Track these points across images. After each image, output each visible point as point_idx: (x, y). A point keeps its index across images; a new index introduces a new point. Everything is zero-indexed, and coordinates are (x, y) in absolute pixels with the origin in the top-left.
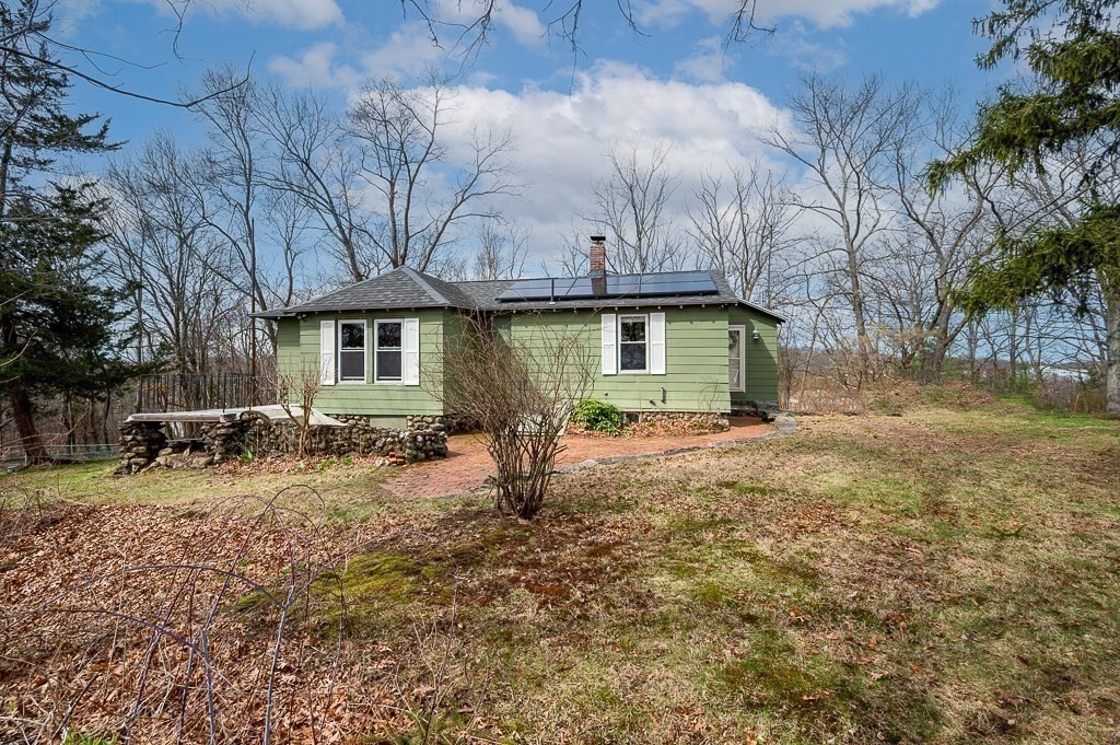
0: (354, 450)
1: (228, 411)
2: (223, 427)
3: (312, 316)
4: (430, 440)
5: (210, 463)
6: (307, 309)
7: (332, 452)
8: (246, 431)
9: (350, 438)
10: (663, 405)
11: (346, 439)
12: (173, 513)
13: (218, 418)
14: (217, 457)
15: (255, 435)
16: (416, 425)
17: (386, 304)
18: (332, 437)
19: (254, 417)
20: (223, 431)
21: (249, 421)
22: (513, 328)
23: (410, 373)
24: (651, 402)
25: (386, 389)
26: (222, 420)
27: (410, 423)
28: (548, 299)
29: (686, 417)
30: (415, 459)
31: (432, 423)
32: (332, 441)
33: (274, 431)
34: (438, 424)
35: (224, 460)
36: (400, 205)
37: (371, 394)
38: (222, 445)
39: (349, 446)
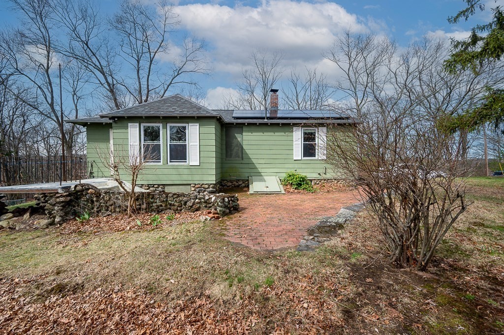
0: (170, 209)
1: (64, 184)
2: (62, 196)
3: (121, 120)
4: (231, 200)
5: (52, 224)
6: (119, 115)
7: (152, 211)
8: (80, 198)
9: (167, 200)
10: (324, 175)
11: (163, 201)
12: (38, 288)
13: (57, 190)
14: (57, 219)
15: (87, 201)
16: (197, 190)
17: (177, 113)
18: (152, 201)
19: (87, 188)
20: (62, 199)
21: (82, 191)
22: (244, 134)
23: (193, 158)
24: (319, 174)
25: (176, 168)
26: (60, 191)
27: (193, 189)
28: (263, 118)
29: (336, 182)
30: (224, 214)
31: (207, 188)
32: (152, 203)
33: (103, 198)
34: (211, 189)
35: (64, 220)
36: (143, 74)
37: (166, 171)
38: (61, 210)
39: (165, 206)
